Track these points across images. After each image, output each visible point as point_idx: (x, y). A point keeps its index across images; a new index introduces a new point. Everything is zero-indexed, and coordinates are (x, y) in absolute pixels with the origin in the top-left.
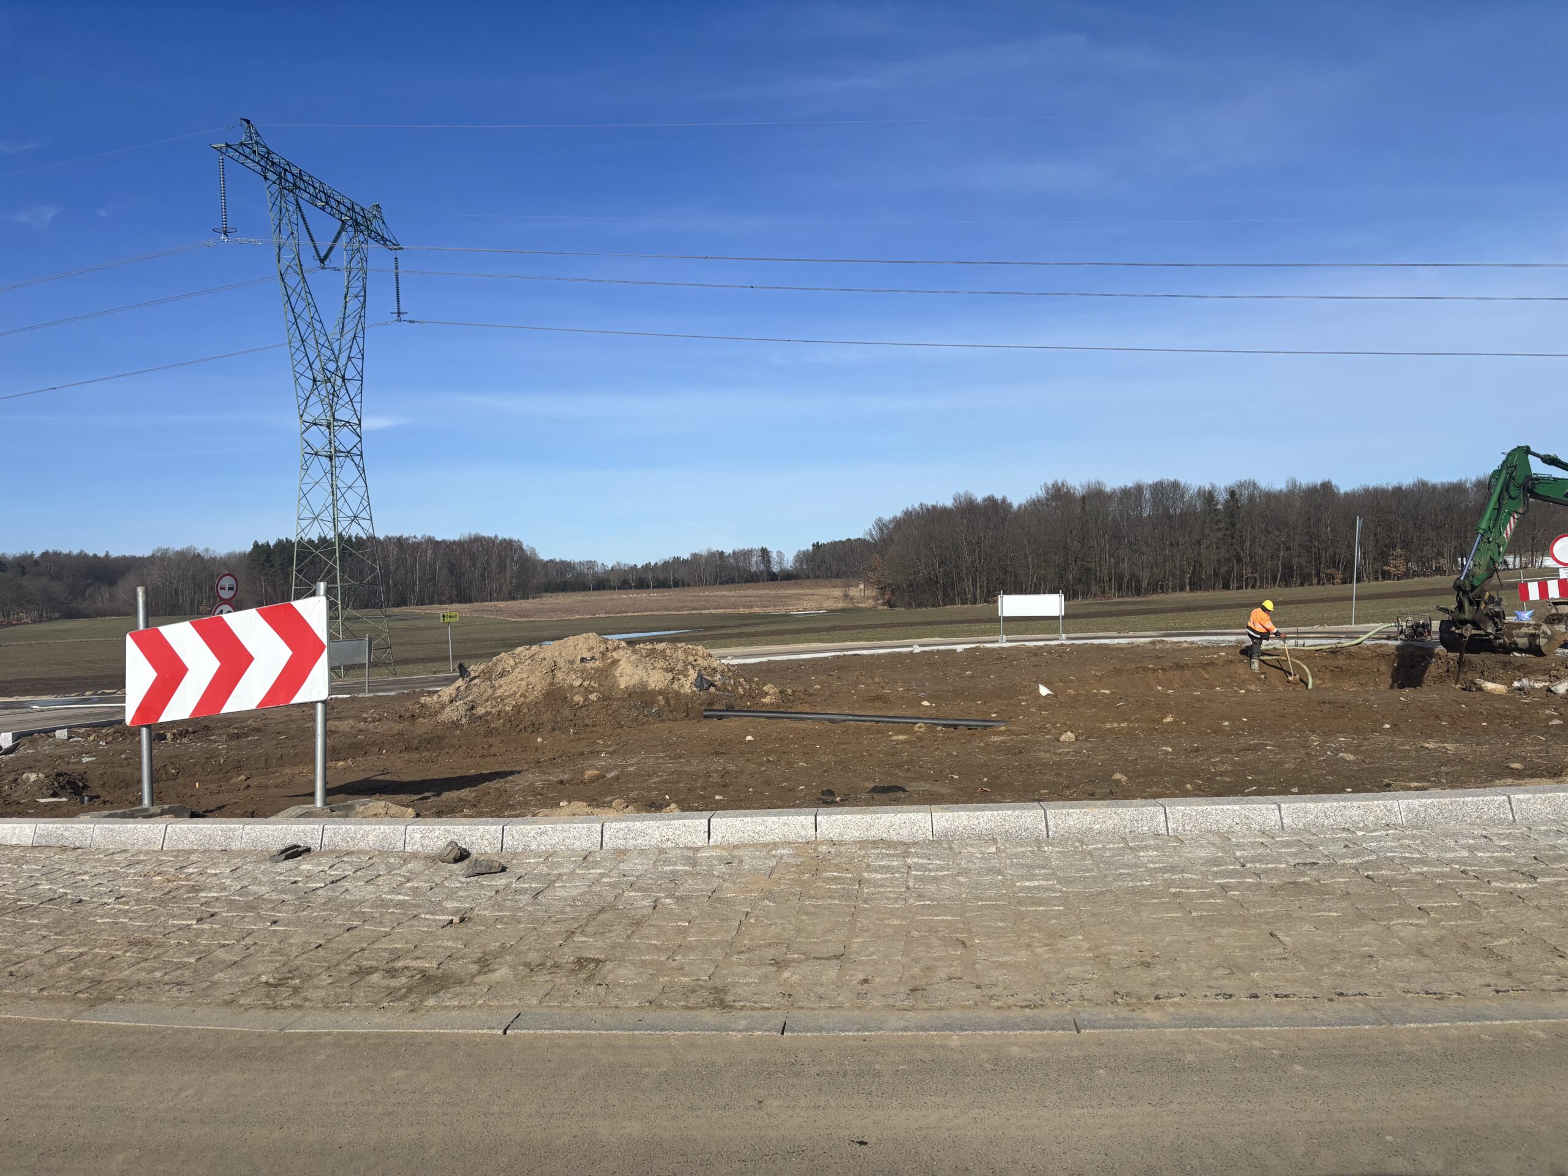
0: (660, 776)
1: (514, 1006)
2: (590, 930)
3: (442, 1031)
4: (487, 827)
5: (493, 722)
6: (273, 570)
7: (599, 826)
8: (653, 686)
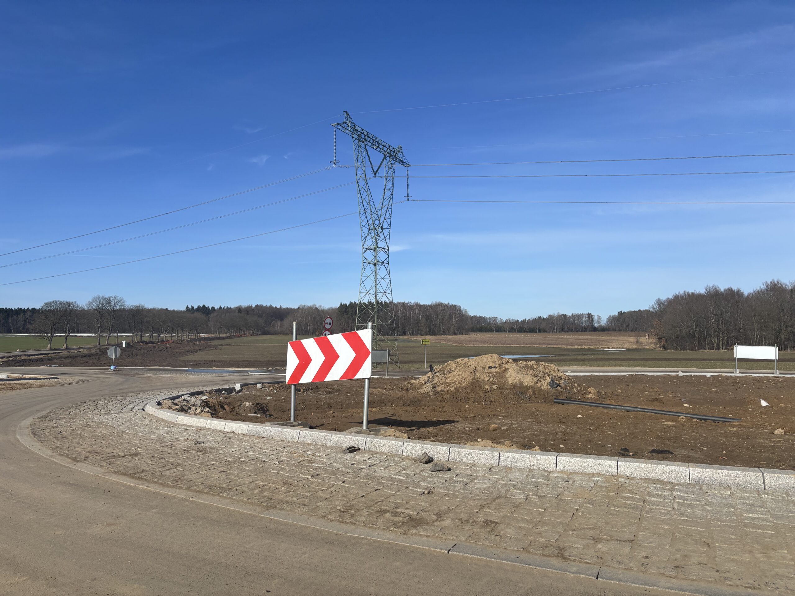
0: (530, 431)
1: (453, 540)
2: (492, 506)
3: (418, 546)
4: (442, 448)
5: (445, 395)
6: (348, 316)
7: (497, 454)
8: (526, 384)
